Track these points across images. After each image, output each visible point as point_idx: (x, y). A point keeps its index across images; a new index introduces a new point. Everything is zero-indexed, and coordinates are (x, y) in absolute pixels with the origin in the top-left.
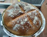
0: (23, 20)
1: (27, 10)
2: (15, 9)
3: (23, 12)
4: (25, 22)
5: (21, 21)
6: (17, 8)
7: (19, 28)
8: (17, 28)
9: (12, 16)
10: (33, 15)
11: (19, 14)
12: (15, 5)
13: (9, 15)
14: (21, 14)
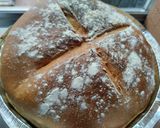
0: (83, 70)
1: (96, 28)
2: (47, 25)
3: (78, 36)
4: (88, 80)
6: (53, 18)
7: (63, 104)
8: (55, 106)
9: (32, 54)
10: (123, 46)
11: (63, 43)
12: (45, 7)
13: (23, 48)
14: (73, 44)
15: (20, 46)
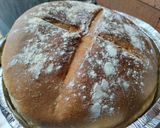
5: (100, 62)
15: (31, 70)
